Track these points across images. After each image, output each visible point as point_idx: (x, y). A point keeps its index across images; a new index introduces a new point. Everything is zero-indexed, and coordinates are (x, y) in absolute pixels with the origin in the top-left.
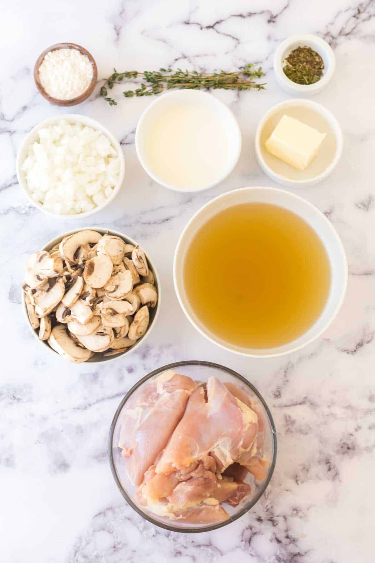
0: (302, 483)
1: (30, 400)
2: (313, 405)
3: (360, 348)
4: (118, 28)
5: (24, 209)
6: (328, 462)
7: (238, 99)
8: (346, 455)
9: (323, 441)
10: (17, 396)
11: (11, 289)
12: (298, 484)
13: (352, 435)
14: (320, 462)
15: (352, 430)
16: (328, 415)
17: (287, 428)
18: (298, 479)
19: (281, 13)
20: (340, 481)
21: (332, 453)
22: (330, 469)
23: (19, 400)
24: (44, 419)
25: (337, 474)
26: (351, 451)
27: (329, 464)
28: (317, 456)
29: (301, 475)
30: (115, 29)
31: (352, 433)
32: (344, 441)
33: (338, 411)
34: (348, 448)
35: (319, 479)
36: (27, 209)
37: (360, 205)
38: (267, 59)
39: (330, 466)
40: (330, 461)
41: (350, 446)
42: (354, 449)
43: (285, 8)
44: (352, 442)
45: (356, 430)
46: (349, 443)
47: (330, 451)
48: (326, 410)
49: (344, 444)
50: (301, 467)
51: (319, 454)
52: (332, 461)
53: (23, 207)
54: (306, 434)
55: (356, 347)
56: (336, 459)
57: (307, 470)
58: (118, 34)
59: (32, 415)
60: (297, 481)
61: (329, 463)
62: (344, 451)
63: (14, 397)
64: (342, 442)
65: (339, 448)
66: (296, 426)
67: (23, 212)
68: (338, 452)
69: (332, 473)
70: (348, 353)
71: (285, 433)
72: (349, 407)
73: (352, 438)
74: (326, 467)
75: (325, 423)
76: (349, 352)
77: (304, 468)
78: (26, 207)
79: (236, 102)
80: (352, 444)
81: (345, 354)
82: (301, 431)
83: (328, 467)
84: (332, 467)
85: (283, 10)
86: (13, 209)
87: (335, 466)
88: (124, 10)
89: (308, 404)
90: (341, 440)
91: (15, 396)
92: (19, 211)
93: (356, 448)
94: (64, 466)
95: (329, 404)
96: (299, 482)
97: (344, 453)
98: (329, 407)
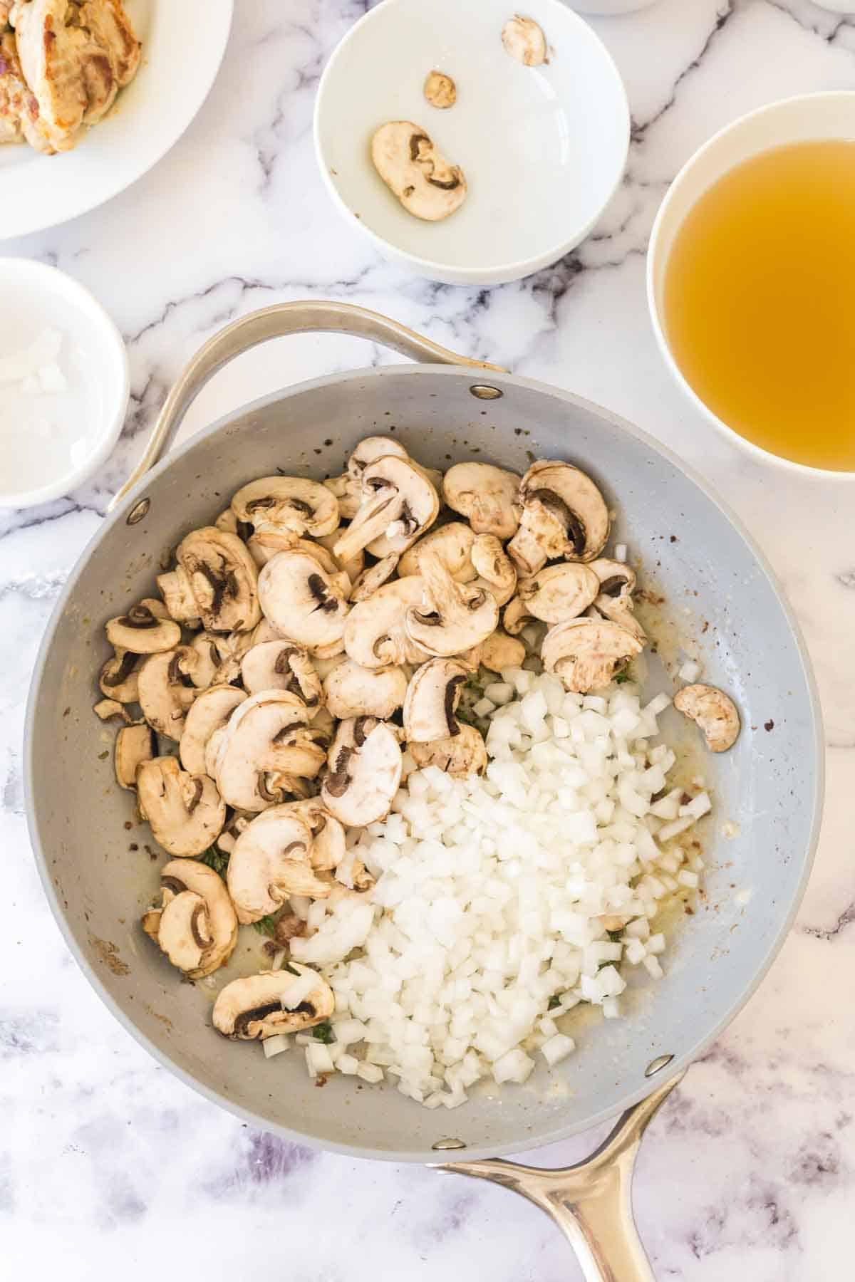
0: (708, 1253)
1: (53, 1047)
2: (734, 1062)
3: (848, 925)
4: (268, 160)
5: (41, 587)
6: (771, 1203)
7: (554, 326)
8: (815, 1186)
9: (757, 1151)
10: (22, 1038)
11: (9, 781)
12: (698, 1256)
13: (828, 1136)
14: (751, 1203)
15: (829, 1127)
16: (770, 1089)
17: (672, 1119)
18: (698, 1243)
19: (655, 119)
20: (801, 1249)
21: (781, 1181)
22: (775, 1221)
23: (25, 1046)
24: (86, 1093)
25: (793, 1232)
26: (825, 1177)
27: (773, 1208)
28: (745, 1188)
29: (706, 1236)
30: (261, 160)
31: (828, 1132)
32: (812, 1150)
33: (793, 1077)
34: (820, 1169)
35: (750, 1244)
36: (48, 587)
37: (846, 580)
38: (623, 229)
39: (775, 1213)
40: (775, 1201)
41: (825, 1164)
42: (833, 1170)
43: (667, 107)
44: (831, 1155)
45: (840, 1125)
46: (823, 1155)
47: (777, 1175)
48: (767, 1077)
49: (810, 1158)
50: (706, 1215)
51: (747, 1184)
52: (781, 1199)
53: (39, 581)
54: (718, 1133)
55: (839, 921)
56: (791, 1196)
57: (721, 1223)
58: (267, 173)
59: (57, 1084)
60: (695, 1248)
61: (773, 1204)
62: (810, 1176)
63: (14, 1039)
64: (804, 1154)
65: (797, 1167)
66: (692, 1113)
67: (40, 594)
68: (794, 1178)
69: (782, 1228)
70: (818, 936)
71: (668, 1133)
72: (821, 1069)
73: (830, 1144)
74: (766, 1215)
75: (764, 1107)
76: (821, 933)
77: (713, 1218)
78: (48, 583)
79: (549, 332)
80: (828, 1160)
81: (812, 938)
82: (704, 1127)
83: (771, 1215)
84: (780, 1214)
85: (662, 113)
86: (14, 587)
87: (787, 1213)
88: (281, 116)
89: (722, 1061)
90: (802, 1149)
91: (18, 1037)
92: (29, 592)
93: (839, 1168)
94: (133, 1207)
95: (773, 1060)
96: (701, 1252)
97: (809, 1181)
98: (773, 1067)
